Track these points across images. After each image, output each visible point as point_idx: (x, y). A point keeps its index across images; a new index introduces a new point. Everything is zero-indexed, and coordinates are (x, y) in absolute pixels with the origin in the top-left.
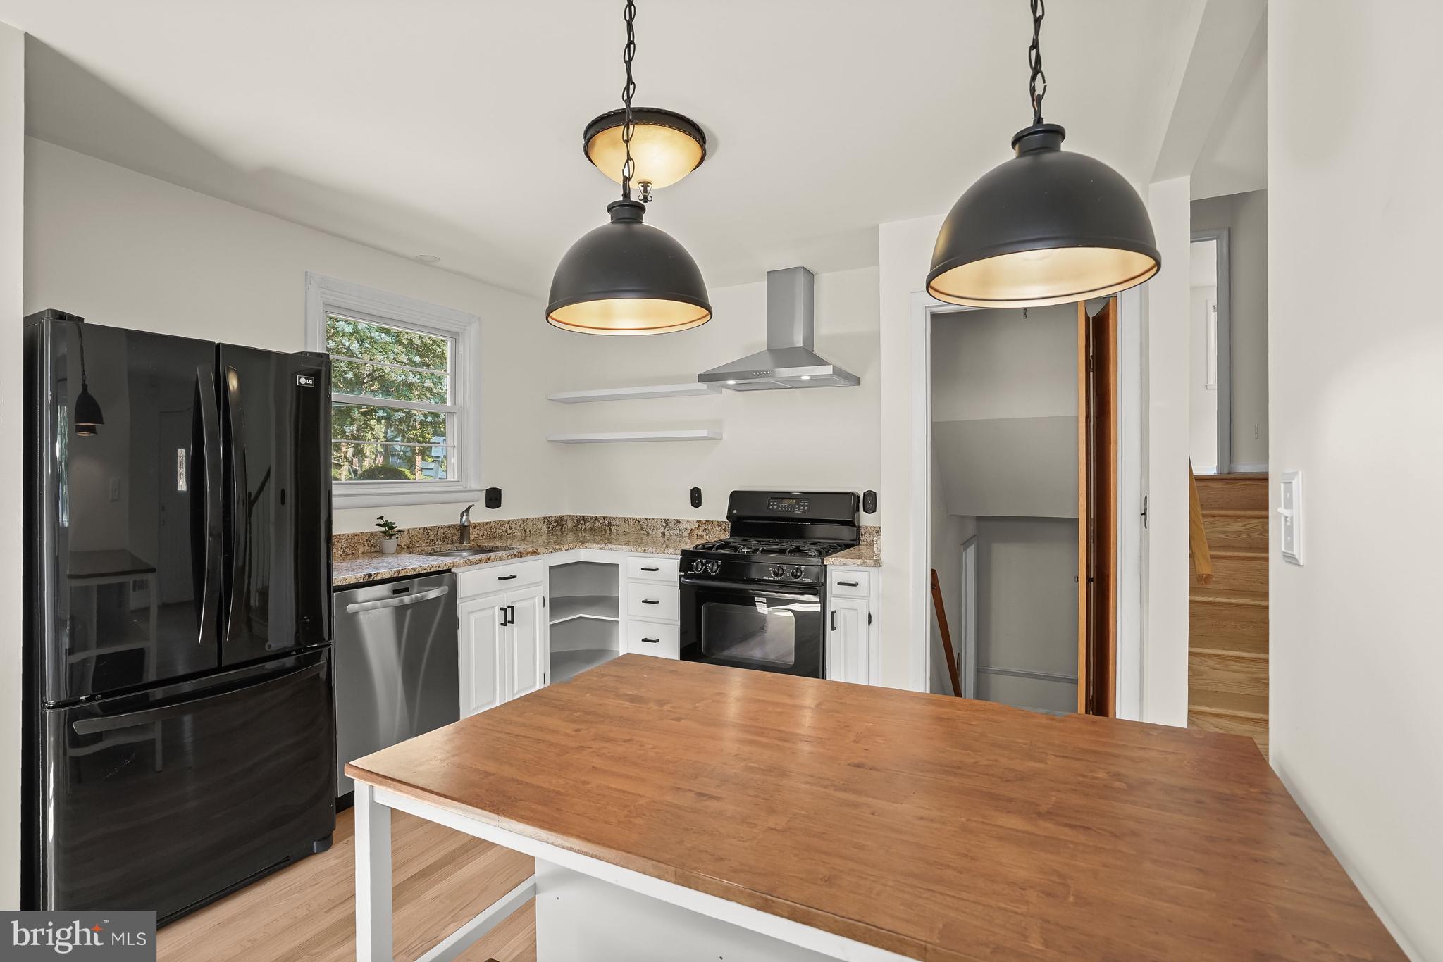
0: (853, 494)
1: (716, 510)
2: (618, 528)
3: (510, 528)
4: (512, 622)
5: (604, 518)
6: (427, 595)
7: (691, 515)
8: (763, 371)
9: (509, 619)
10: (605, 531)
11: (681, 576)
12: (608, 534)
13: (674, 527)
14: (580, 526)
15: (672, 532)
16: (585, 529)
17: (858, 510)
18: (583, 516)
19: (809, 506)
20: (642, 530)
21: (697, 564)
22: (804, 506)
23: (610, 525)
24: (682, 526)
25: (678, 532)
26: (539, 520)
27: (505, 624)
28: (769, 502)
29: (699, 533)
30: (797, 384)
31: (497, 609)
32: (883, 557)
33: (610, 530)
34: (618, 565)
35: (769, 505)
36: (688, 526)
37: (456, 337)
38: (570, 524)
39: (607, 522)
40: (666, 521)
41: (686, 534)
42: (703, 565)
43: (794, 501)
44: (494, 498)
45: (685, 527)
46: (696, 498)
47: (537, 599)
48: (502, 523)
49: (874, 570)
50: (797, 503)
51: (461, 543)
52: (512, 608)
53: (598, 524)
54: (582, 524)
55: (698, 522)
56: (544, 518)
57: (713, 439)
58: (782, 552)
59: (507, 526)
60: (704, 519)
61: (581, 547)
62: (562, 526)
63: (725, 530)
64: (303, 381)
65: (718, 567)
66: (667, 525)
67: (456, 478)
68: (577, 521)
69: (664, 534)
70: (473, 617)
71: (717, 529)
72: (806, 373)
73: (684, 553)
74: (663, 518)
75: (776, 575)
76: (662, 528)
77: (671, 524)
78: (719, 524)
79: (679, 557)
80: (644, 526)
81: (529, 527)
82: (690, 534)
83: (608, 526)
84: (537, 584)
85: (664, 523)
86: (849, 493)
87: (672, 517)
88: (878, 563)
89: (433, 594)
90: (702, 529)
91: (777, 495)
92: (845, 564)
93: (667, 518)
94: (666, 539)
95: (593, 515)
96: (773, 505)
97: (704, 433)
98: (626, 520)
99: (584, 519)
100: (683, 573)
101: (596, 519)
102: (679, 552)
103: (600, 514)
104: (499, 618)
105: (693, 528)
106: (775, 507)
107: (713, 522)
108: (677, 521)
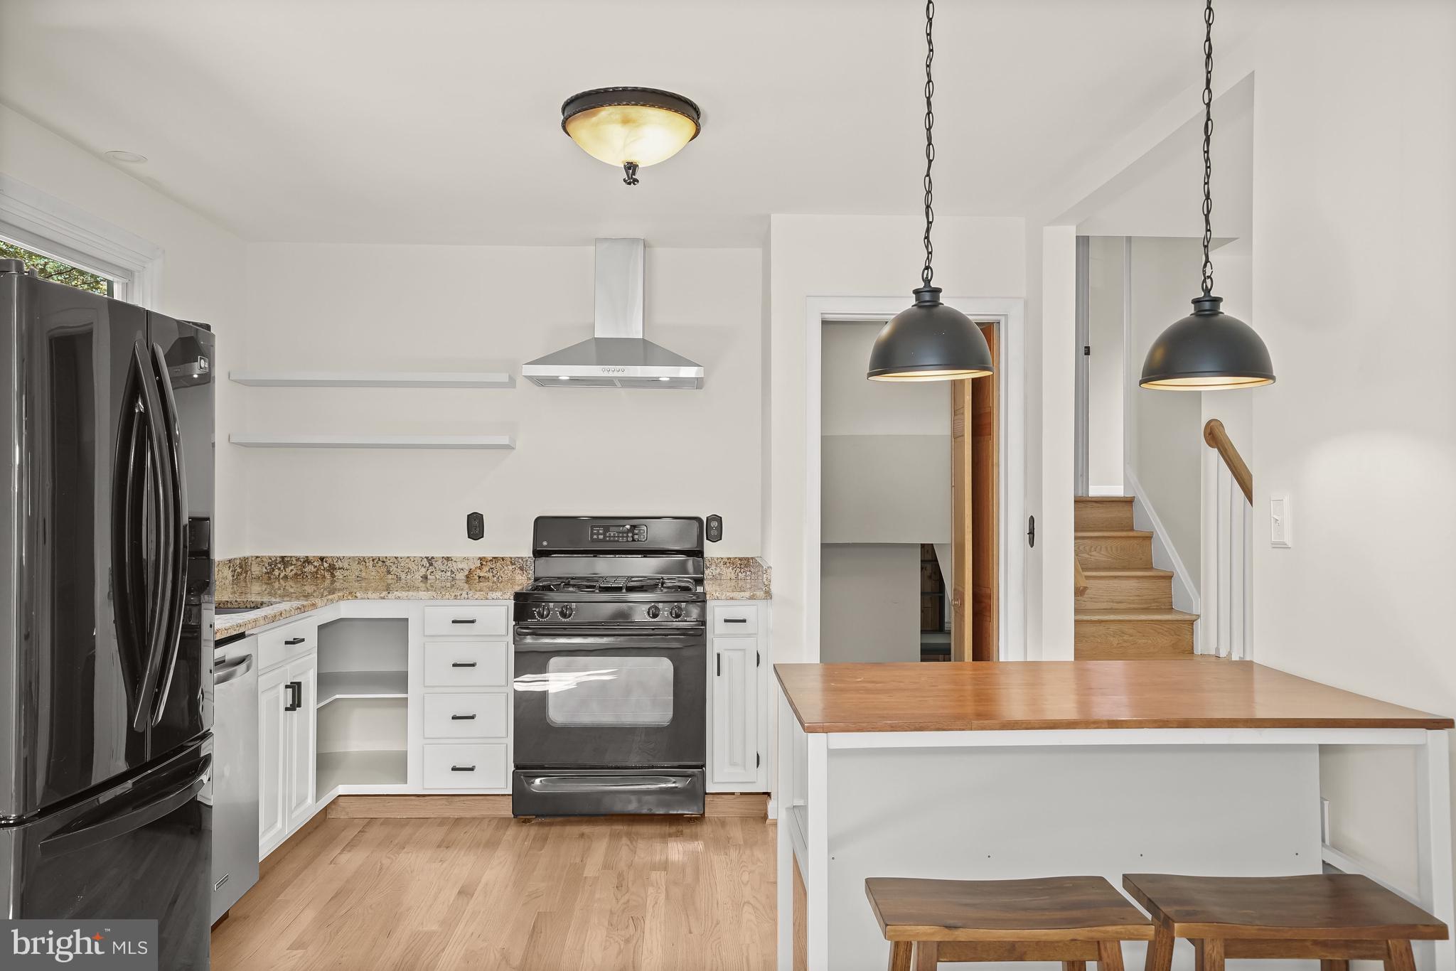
0: (691, 517)
2: (346, 573)
4: (299, 705)
5: (322, 559)
7: (468, 550)
9: (297, 702)
10: (324, 577)
11: (520, 623)
12: (328, 582)
13: (443, 568)
14: (277, 572)
15: (439, 574)
16: (286, 577)
17: (702, 538)
18: (283, 558)
20: (389, 572)
21: (542, 609)
22: (640, 534)
23: (332, 568)
24: (455, 566)
25: (449, 574)
27: (294, 707)
28: (592, 530)
29: (482, 575)
31: (282, 687)
32: (774, 589)
33: (333, 576)
34: (408, 619)
35: (591, 534)
36: (464, 565)
38: (256, 570)
39: (326, 565)
40: (430, 561)
41: (461, 576)
42: (550, 610)
43: (625, 528)
45: (460, 566)
46: (475, 526)
47: (311, 673)
49: (764, 605)
50: (630, 531)
53: (309, 568)
54: (279, 569)
55: (481, 559)
60: (489, 555)
61: (350, 597)
62: (246, 572)
66: (431, 564)
68: (270, 564)
69: (425, 578)
71: (510, 567)
72: (661, 373)
74: (424, 556)
75: (649, 614)
76: (423, 570)
77: (438, 564)
78: (513, 561)
79: (511, 603)
80: (393, 568)
82: (467, 577)
83: (328, 571)
85: (425, 562)
87: (438, 554)
88: (768, 595)
90: (486, 569)
91: (603, 522)
92: (732, 599)
93: (430, 555)
94: (428, 585)
95: (302, 553)
96: (598, 534)
98: (362, 561)
100: (517, 623)
101: (307, 561)
103: (313, 552)
104: (284, 699)
105: (473, 567)
106: (601, 537)
107: (503, 559)
108: (448, 559)
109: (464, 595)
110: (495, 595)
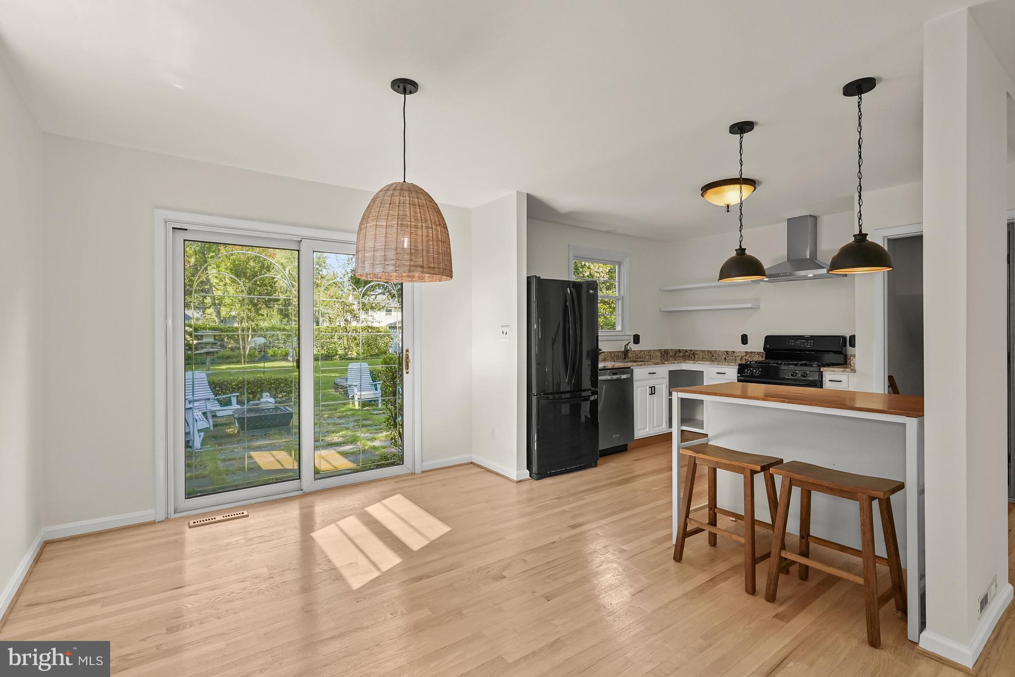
0: (842, 337)
1: (757, 345)
3: (644, 354)
4: (654, 394)
5: (691, 350)
6: (621, 377)
7: (742, 348)
8: (785, 273)
9: (653, 393)
11: (738, 376)
12: (693, 358)
13: (731, 355)
15: (730, 357)
16: (680, 356)
17: (845, 345)
18: (679, 350)
19: (813, 343)
20: (713, 356)
21: (748, 370)
22: (811, 343)
23: (694, 354)
24: (736, 355)
25: (734, 357)
26: (656, 351)
27: (652, 394)
28: (789, 342)
29: (746, 358)
30: (806, 278)
31: (648, 387)
32: (857, 367)
33: (694, 356)
34: (703, 372)
35: (789, 343)
36: (740, 354)
37: (620, 264)
39: (692, 353)
40: (727, 352)
41: (739, 357)
42: (751, 371)
43: (804, 341)
44: (636, 339)
46: (744, 339)
47: (664, 385)
48: (641, 351)
49: (851, 375)
50: (806, 342)
51: (625, 359)
52: (654, 387)
53: (687, 354)
55: (746, 352)
56: (659, 350)
57: (755, 308)
58: (796, 365)
59: (643, 353)
60: (749, 351)
62: (667, 354)
63: (762, 356)
64: (591, 292)
65: (759, 371)
66: (727, 354)
67: (621, 330)
69: (725, 359)
70: (639, 389)
71: (757, 356)
72: (810, 274)
73: (740, 365)
74: (725, 350)
75: (792, 375)
76: (725, 356)
77: (730, 353)
78: (759, 353)
79: (737, 367)
81: (652, 354)
82: (741, 359)
84: (664, 378)
85: (725, 353)
86: (840, 336)
87: (730, 350)
88: (854, 371)
89: (624, 377)
90: (748, 356)
91: (795, 338)
92: (833, 371)
93: (727, 350)
94: (726, 361)
96: (792, 343)
97: (749, 305)
98: (704, 351)
99: (679, 351)
100: (739, 375)
101: (686, 351)
102: (737, 364)
104: (648, 391)
105: (743, 355)
106: (793, 344)
107: (754, 352)
108: (733, 352)
109: (721, 363)
110: (732, 364)
